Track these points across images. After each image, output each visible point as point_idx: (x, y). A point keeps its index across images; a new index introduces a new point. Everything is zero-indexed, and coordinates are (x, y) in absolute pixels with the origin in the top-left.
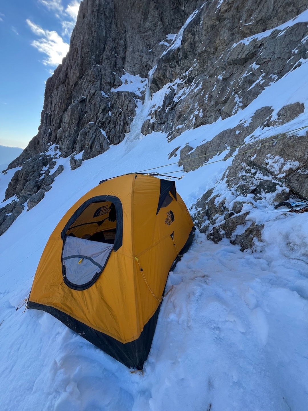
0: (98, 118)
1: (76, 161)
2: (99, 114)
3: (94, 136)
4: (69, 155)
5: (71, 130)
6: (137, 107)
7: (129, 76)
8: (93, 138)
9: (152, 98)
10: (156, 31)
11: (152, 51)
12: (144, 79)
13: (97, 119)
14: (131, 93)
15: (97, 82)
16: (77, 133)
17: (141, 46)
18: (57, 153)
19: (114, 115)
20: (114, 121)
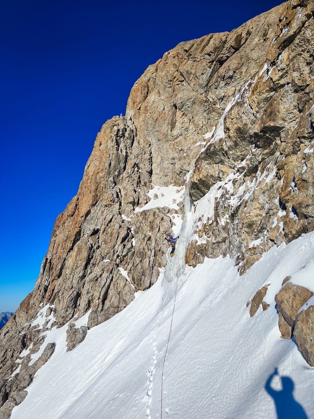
0: (116, 252)
1: (76, 330)
2: (116, 247)
3: (109, 281)
4: (67, 321)
5: (74, 277)
6: (175, 225)
7: (159, 189)
8: (107, 284)
9: (195, 208)
10: (188, 136)
11: (186, 155)
12: (181, 187)
13: (114, 255)
14: (163, 208)
15: (115, 206)
16: (83, 280)
17: (172, 153)
18: (50, 320)
19: (139, 242)
20: (141, 252)
